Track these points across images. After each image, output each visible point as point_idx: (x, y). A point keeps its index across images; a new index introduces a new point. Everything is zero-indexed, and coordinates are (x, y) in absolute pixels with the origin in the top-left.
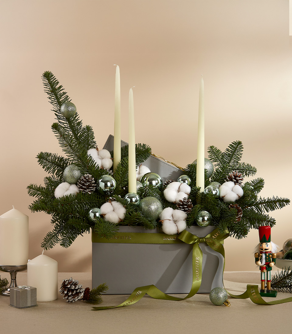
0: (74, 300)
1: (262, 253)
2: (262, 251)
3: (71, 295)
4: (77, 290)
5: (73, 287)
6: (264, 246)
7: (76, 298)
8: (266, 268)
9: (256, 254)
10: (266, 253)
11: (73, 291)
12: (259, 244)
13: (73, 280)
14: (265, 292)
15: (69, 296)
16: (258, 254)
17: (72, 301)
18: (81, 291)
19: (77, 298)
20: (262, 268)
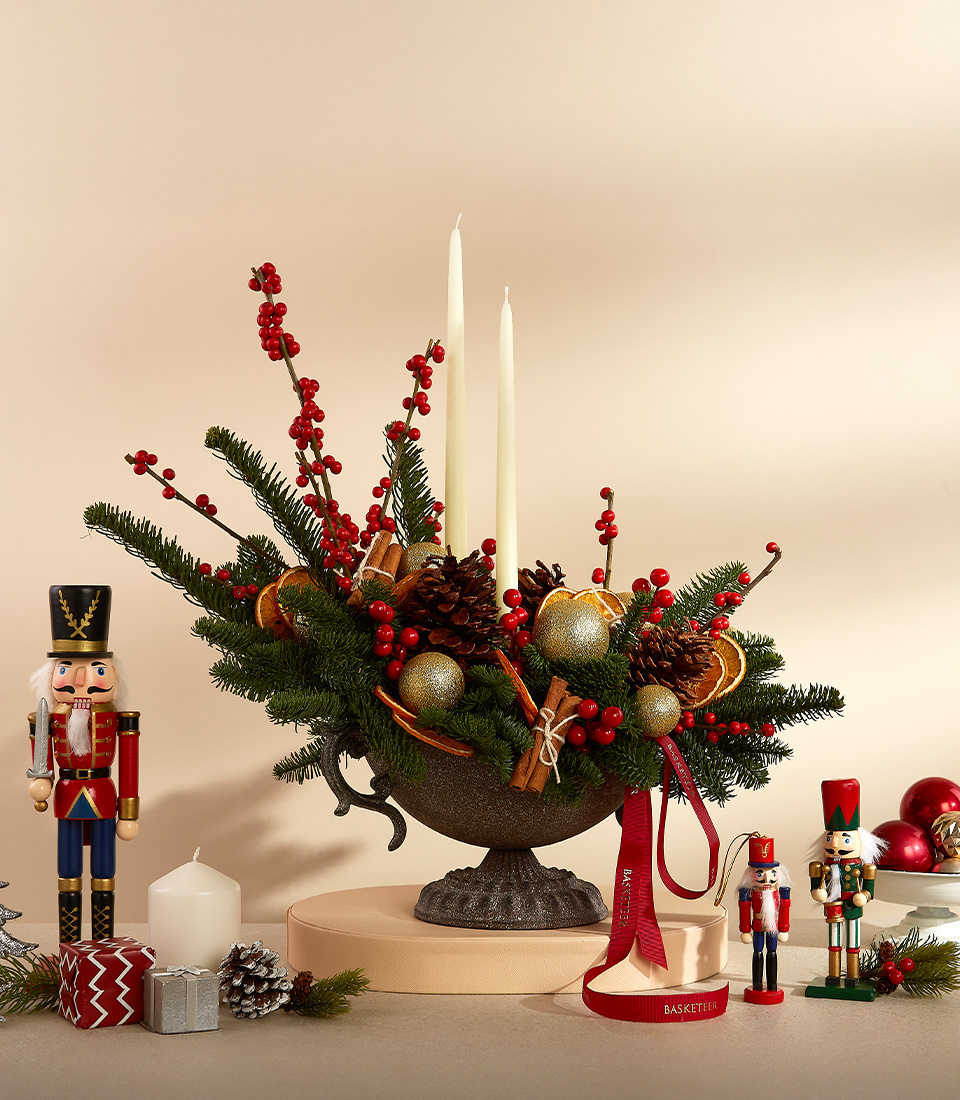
0: (257, 1011)
1: (830, 862)
2: (831, 856)
3: (252, 994)
4: (272, 981)
5: (263, 972)
6: (839, 841)
7: (266, 1005)
8: (843, 911)
9: (813, 867)
10: (842, 863)
11: (259, 981)
12: (823, 836)
13: (266, 951)
14: (842, 986)
15: (245, 996)
16: (818, 866)
17: (249, 1014)
18: (284, 989)
19: (269, 1007)
20: (830, 911)
